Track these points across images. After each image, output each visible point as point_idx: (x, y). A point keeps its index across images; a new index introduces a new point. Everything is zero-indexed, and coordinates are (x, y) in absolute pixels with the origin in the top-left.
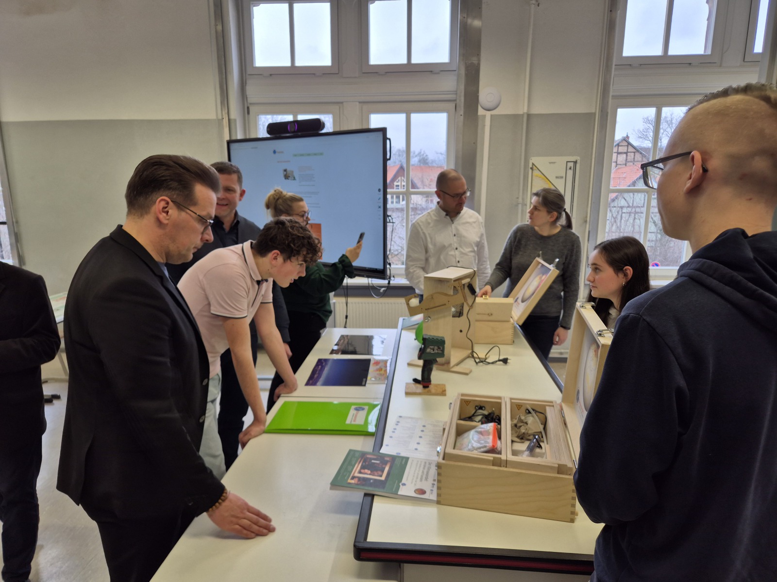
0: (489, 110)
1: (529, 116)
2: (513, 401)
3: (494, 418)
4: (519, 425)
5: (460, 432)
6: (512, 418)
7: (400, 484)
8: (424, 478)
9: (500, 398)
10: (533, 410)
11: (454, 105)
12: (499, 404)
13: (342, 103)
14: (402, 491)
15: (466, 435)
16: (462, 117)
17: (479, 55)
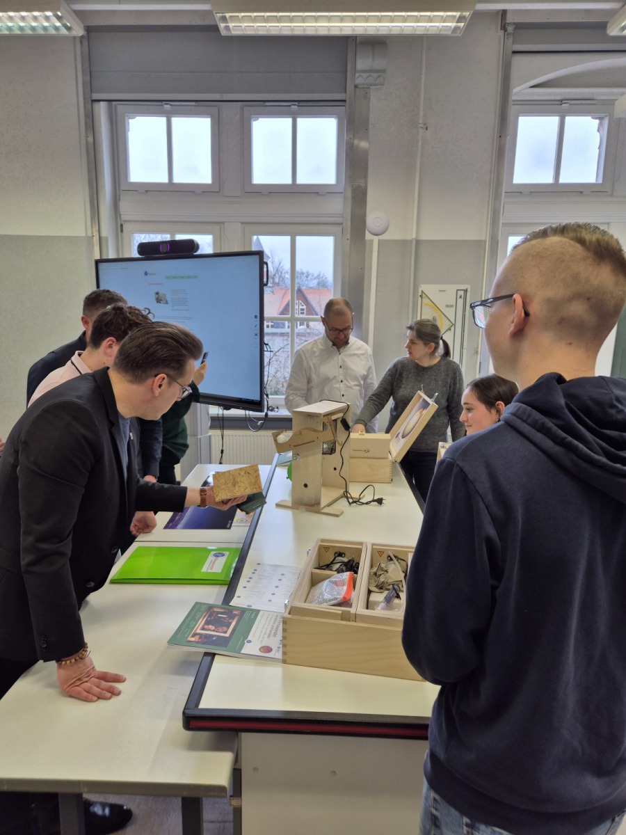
0: (377, 235)
1: (418, 242)
2: (374, 547)
3: (352, 567)
4: (378, 573)
5: (314, 582)
6: (372, 567)
7: (245, 641)
8: (272, 634)
9: (361, 544)
10: (395, 557)
11: (341, 228)
12: (360, 551)
13: (223, 223)
14: (248, 649)
15: (319, 585)
16: (349, 242)
17: (366, 177)
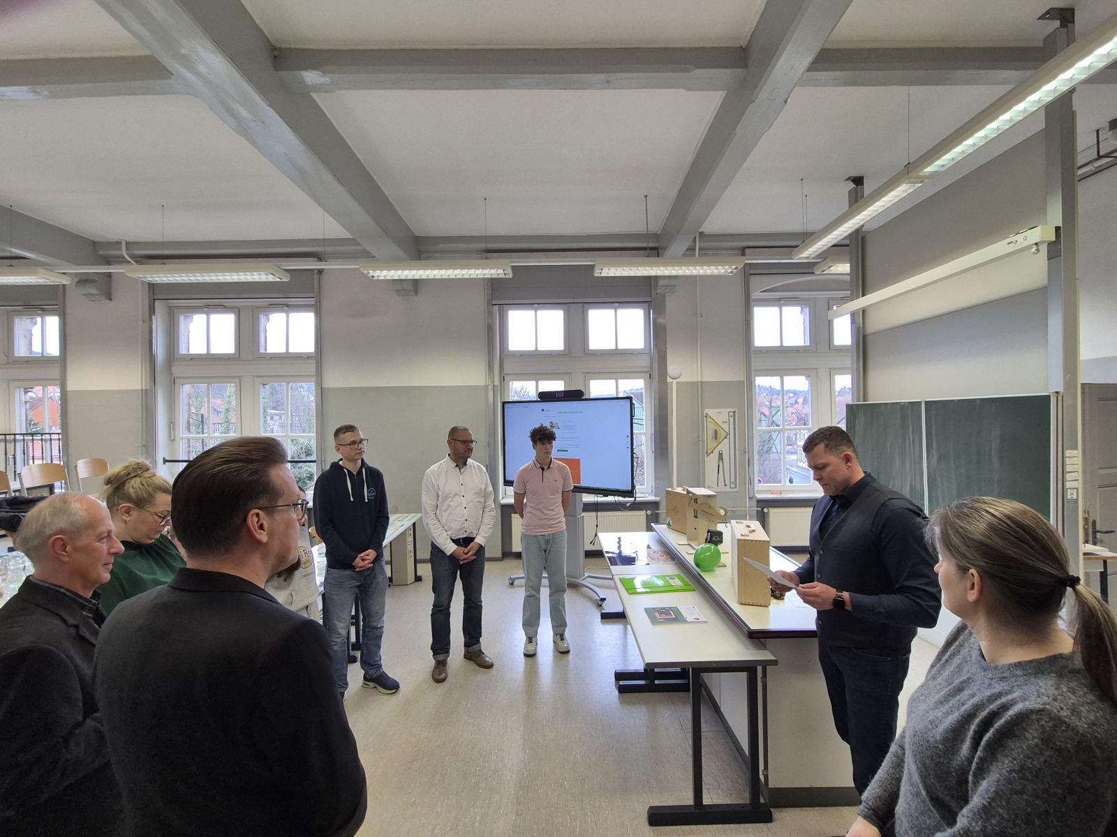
0: (675, 379)
1: (701, 382)
11: (649, 375)
13: (571, 373)
16: (655, 382)
17: (666, 344)
